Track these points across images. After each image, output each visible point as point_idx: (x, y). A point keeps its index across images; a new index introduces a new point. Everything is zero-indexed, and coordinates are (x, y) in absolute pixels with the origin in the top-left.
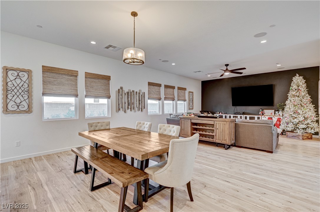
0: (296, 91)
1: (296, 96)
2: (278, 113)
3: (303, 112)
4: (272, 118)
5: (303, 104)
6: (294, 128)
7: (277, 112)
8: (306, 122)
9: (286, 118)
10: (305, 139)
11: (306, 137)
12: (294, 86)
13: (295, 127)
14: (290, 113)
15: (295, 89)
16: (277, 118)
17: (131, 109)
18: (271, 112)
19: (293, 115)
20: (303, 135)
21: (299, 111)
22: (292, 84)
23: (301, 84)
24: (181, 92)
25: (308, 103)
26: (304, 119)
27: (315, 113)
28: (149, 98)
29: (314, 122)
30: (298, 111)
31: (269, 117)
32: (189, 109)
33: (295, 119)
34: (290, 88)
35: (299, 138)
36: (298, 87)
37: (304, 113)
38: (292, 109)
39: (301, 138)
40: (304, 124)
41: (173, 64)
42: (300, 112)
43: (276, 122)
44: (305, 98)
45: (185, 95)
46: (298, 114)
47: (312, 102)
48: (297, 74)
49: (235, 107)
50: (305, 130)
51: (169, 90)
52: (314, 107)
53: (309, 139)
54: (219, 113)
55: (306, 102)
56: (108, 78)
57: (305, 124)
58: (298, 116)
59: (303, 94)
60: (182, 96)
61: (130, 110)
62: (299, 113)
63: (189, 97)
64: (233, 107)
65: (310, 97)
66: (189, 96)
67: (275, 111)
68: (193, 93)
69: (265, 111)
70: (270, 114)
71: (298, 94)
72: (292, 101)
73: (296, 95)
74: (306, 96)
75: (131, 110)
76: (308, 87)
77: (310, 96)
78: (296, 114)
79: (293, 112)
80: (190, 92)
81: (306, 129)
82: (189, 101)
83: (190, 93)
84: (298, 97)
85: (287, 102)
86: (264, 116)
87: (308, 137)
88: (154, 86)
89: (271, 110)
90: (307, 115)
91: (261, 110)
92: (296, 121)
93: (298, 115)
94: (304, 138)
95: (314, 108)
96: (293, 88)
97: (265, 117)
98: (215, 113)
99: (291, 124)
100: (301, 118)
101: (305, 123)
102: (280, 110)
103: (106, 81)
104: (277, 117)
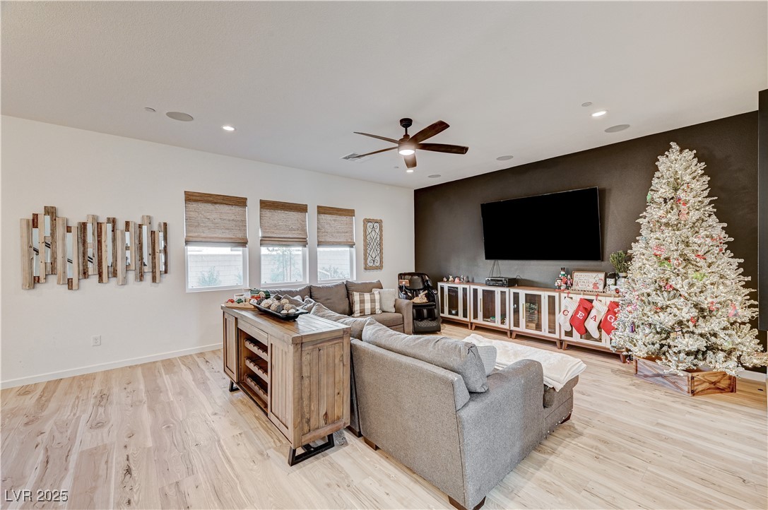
0: (669, 206)
1: (667, 225)
2: (615, 284)
3: (691, 285)
4: (591, 301)
5: (692, 257)
6: (657, 346)
7: (610, 281)
8: (704, 327)
9: (629, 308)
10: (703, 392)
11: (706, 385)
12: (661, 188)
13: (664, 342)
14: (645, 291)
15: (662, 200)
16: (608, 303)
17: (100, 274)
18: (594, 281)
19: (654, 298)
20: (693, 378)
21: (677, 283)
22: (655, 181)
23: (687, 178)
24: (335, 220)
25: (716, 250)
26: (695, 313)
27: (747, 291)
28: (191, 239)
29: (744, 323)
30: (672, 283)
31: (582, 297)
32: (365, 269)
33: (661, 314)
34: (649, 198)
35: (678, 387)
36: (676, 190)
37: (694, 289)
38: (653, 275)
39: (686, 388)
40: (696, 336)
41: (228, 128)
42: (678, 287)
43: (606, 317)
44: (703, 233)
45: (352, 228)
46: (672, 293)
47: (731, 246)
48: (671, 143)
49: (492, 261)
50: (700, 356)
51: (283, 215)
52: (740, 265)
53: (722, 390)
54: (454, 278)
55: (706, 248)
57: (701, 335)
58: (673, 301)
59: (695, 216)
60: (338, 232)
62: (677, 290)
63: (365, 236)
64: (489, 261)
65: (723, 228)
66: (365, 231)
67: (606, 277)
68: (380, 222)
69: (578, 276)
70: (591, 286)
71: (672, 217)
72: (653, 243)
73: (664, 220)
74: (704, 224)
75: (101, 280)
76: (713, 189)
77: (725, 225)
78: (665, 294)
79: (652, 287)
80: (367, 221)
81: (704, 353)
82: (366, 244)
83: (369, 224)
84: (676, 227)
85: (637, 248)
86: (566, 295)
87: (714, 383)
88: (217, 206)
89: (594, 275)
90: (710, 300)
91: (563, 273)
92: (667, 320)
93: (674, 297)
94: (700, 388)
95: (741, 270)
96: (656, 196)
97: (571, 295)
98: (442, 281)
99: (647, 331)
100: (685, 310)
101: (698, 331)
102: (621, 274)
104: (609, 300)
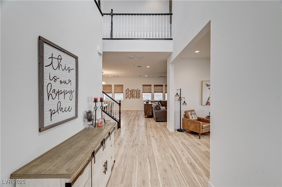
28: (143, 92)
41: (148, 67)
51: (158, 87)
56: (122, 86)
61: (132, 98)
88: (147, 86)
103: (122, 87)
